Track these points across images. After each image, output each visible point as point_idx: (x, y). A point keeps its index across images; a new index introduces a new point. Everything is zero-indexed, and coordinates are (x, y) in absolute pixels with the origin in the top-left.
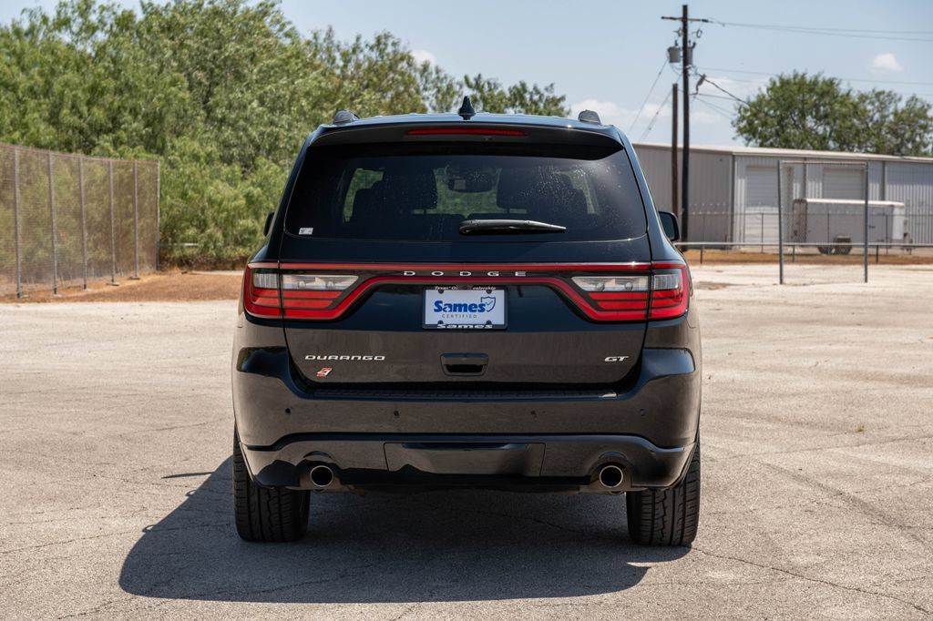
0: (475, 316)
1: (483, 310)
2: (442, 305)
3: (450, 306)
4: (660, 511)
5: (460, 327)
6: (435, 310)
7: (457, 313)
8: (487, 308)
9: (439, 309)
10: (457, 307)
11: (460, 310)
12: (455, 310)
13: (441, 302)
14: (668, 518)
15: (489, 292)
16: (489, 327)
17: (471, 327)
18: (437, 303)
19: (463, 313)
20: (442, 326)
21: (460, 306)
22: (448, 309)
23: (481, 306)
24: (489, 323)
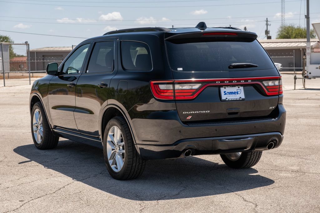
0: (236, 96)
1: (238, 94)
2: (226, 93)
3: (228, 93)
4: (252, 157)
5: (233, 100)
6: (224, 94)
7: (231, 95)
8: (239, 93)
9: (225, 94)
10: (231, 93)
11: (231, 94)
12: (230, 94)
13: (226, 92)
14: (254, 159)
15: (239, 87)
16: (241, 99)
17: (236, 99)
18: (225, 92)
19: (232, 95)
20: (227, 100)
21: (231, 92)
22: (228, 94)
23: (237, 92)
24: (240, 98)
